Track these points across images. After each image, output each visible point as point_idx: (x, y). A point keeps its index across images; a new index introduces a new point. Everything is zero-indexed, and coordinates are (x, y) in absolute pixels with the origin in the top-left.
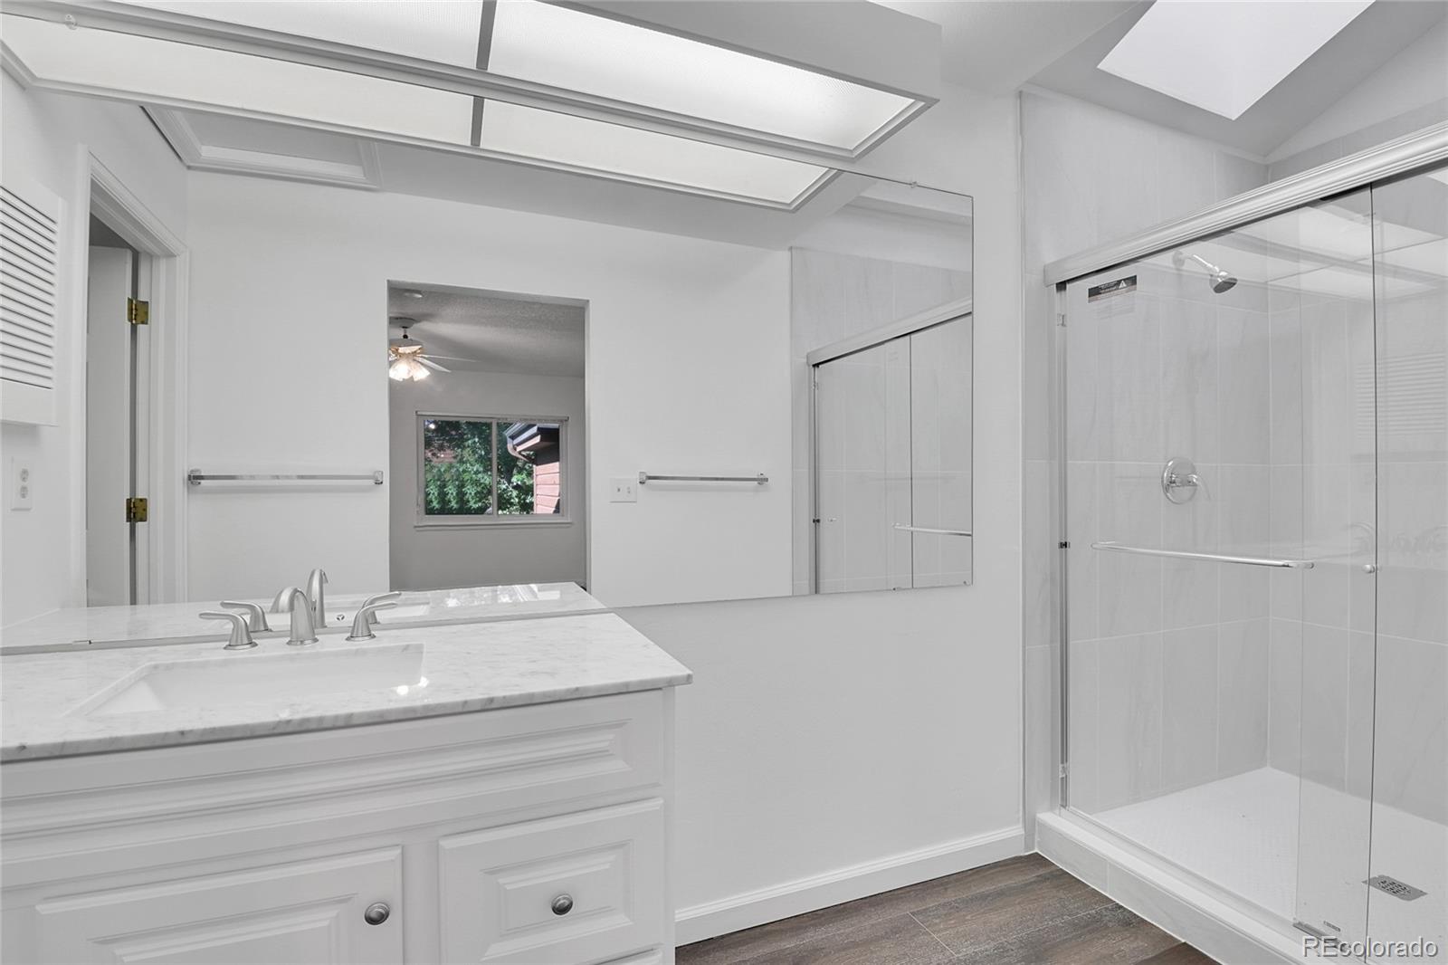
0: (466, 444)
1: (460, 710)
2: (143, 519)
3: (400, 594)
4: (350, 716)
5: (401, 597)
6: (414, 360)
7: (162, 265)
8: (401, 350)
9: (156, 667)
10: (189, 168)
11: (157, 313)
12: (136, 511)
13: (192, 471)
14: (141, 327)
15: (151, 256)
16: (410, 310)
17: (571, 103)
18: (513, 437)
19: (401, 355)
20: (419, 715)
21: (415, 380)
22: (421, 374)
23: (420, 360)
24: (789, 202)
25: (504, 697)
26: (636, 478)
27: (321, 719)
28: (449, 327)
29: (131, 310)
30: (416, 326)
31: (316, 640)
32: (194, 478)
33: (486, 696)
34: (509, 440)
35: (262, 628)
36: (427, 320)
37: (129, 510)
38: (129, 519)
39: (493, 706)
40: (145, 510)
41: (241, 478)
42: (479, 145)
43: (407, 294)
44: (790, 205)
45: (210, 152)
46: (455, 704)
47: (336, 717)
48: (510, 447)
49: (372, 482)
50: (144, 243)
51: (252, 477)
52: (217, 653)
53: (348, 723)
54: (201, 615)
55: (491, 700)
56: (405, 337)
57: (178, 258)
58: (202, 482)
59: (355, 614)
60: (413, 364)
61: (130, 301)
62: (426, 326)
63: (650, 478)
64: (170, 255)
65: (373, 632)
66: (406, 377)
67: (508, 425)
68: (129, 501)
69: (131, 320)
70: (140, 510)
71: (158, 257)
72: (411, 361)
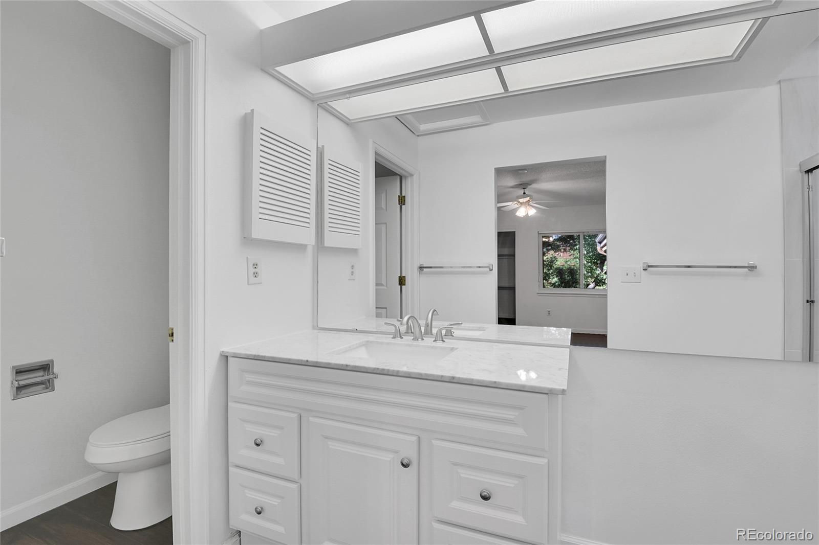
0: (575, 248)
1: (440, 379)
2: (405, 285)
3: (462, 324)
4: (398, 371)
5: (462, 325)
6: (529, 205)
7: (409, 180)
8: (521, 200)
9: (368, 341)
10: (418, 136)
11: (408, 200)
12: (402, 281)
13: (421, 265)
14: (403, 206)
15: (406, 177)
16: (526, 179)
17: (541, 51)
18: (600, 243)
19: (521, 203)
20: (423, 377)
21: (529, 215)
22: (532, 212)
23: (532, 204)
24: (730, 54)
25: (459, 378)
26: (641, 266)
27: (388, 370)
28: (547, 185)
29: (399, 200)
30: (530, 187)
31: (423, 339)
32: (421, 268)
33: (451, 375)
34: (598, 244)
35: (410, 332)
36: (534, 183)
37: (400, 280)
38: (400, 284)
39: (454, 381)
40: (405, 281)
41: (445, 268)
42: (508, 90)
43: (520, 172)
44: (732, 56)
45: (424, 127)
46: (438, 376)
47: (393, 371)
48: (598, 248)
49: (488, 269)
50: (403, 173)
51: (451, 267)
52: (388, 339)
53: (396, 374)
54: (385, 323)
55: (453, 378)
56: (524, 193)
57: (415, 176)
58: (424, 269)
59: (437, 329)
60: (528, 207)
61: (399, 196)
62: (534, 186)
63: (649, 266)
64: (412, 175)
65: (444, 339)
66: (524, 214)
67: (596, 236)
68: (400, 277)
69: (399, 204)
70: (403, 281)
71: (408, 176)
72: (527, 206)
